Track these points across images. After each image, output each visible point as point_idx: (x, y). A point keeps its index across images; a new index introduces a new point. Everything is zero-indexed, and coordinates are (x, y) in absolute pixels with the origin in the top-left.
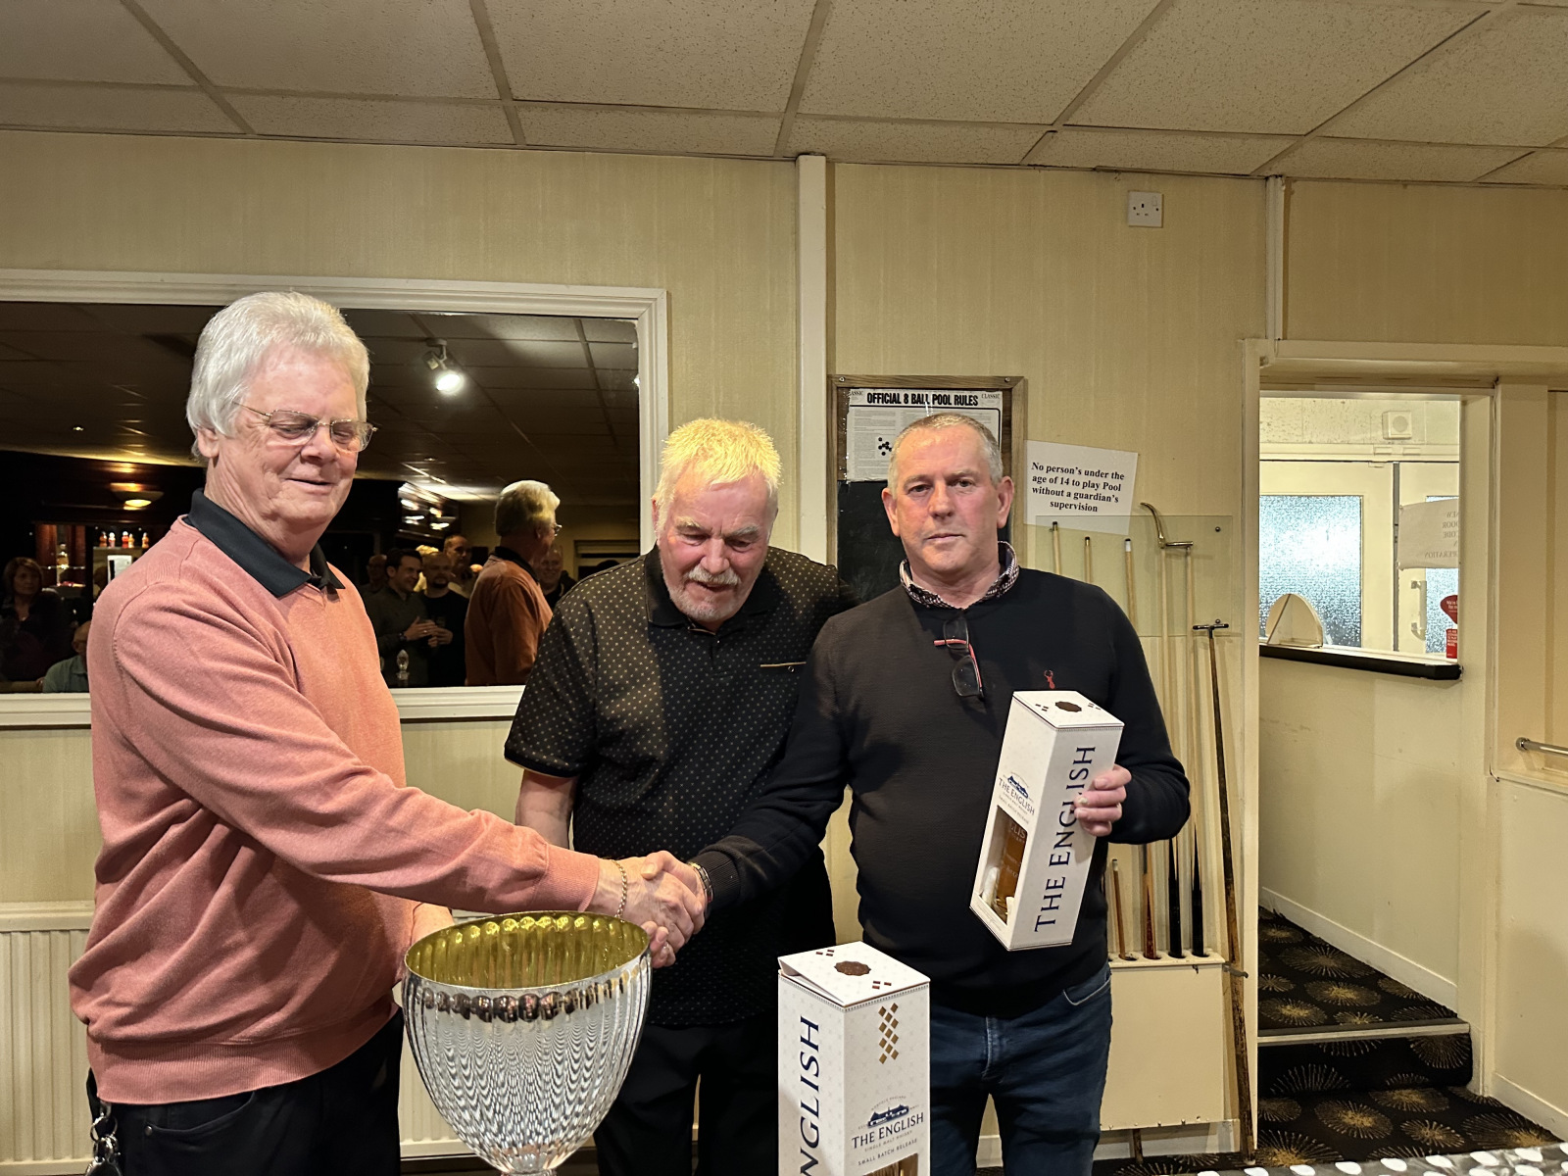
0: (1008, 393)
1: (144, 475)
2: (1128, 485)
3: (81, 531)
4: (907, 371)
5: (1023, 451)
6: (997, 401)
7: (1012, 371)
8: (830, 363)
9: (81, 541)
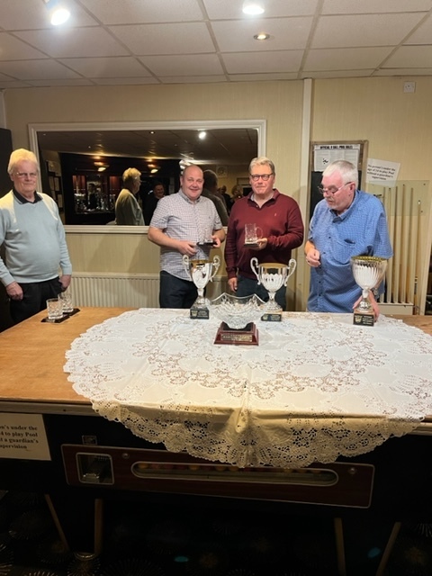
0: (362, 145)
1: (104, 160)
2: (396, 172)
3: (83, 177)
4: (333, 139)
5: (366, 162)
6: (359, 147)
7: (365, 139)
8: (310, 138)
9: (83, 181)
